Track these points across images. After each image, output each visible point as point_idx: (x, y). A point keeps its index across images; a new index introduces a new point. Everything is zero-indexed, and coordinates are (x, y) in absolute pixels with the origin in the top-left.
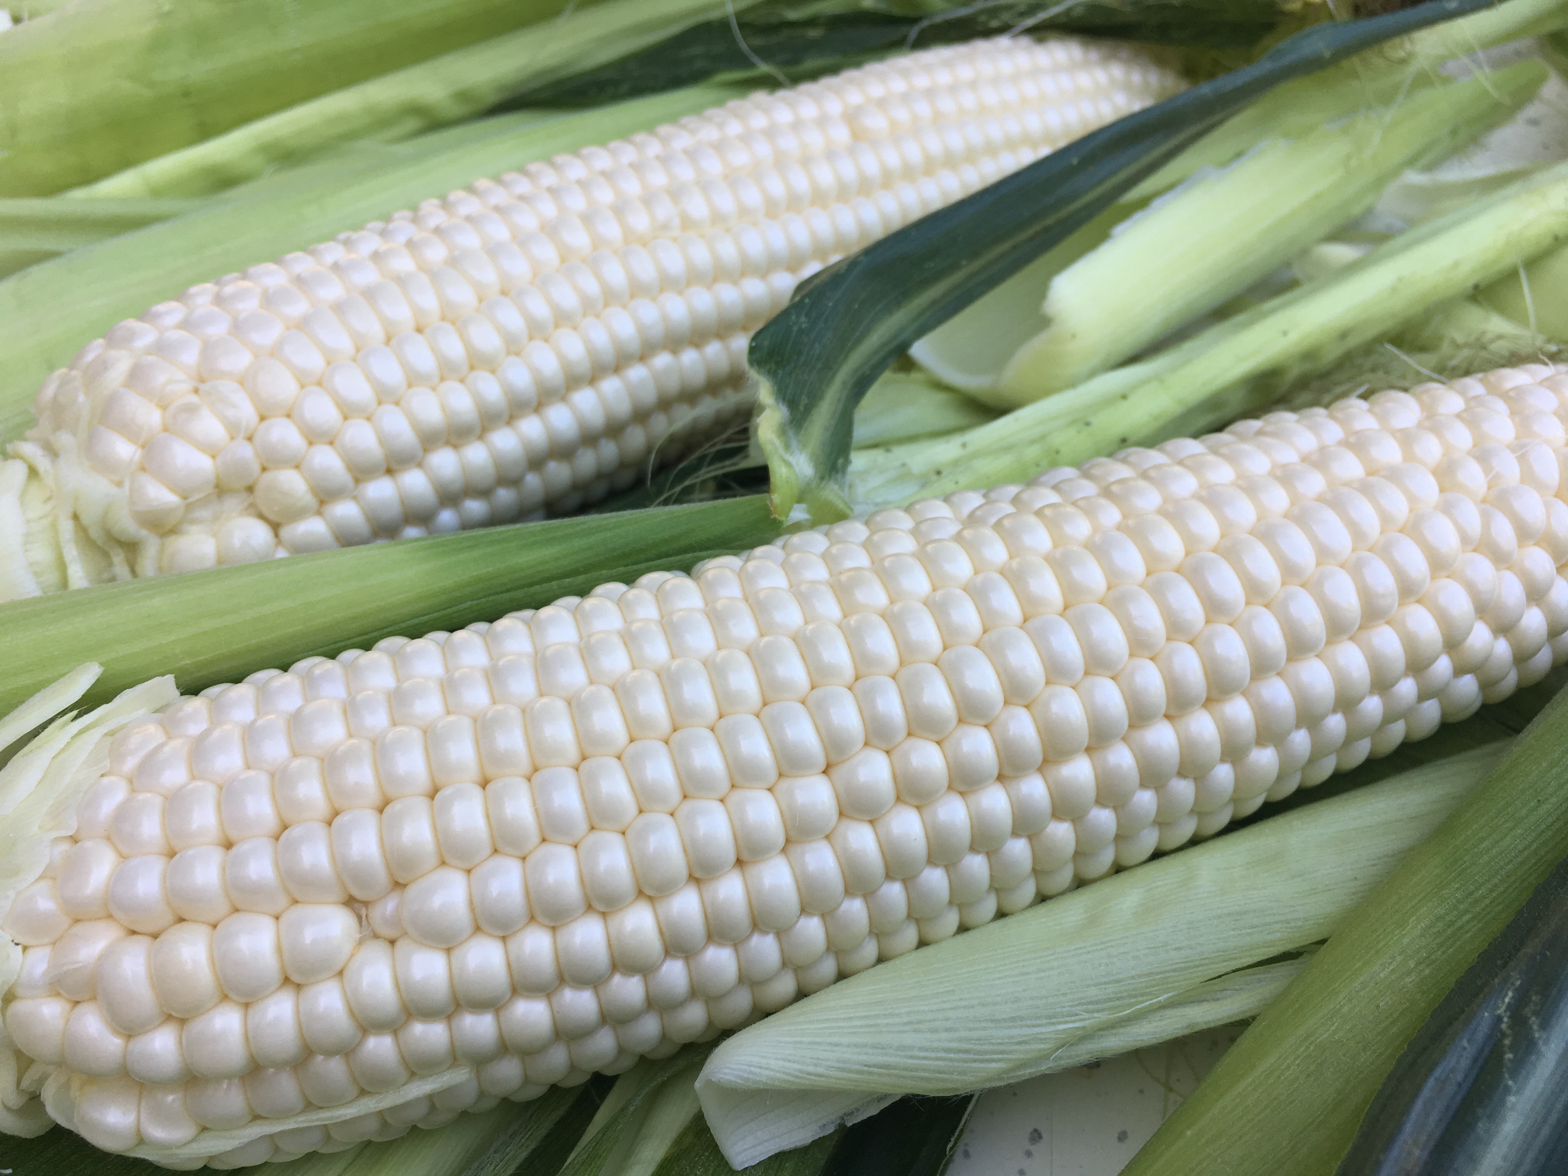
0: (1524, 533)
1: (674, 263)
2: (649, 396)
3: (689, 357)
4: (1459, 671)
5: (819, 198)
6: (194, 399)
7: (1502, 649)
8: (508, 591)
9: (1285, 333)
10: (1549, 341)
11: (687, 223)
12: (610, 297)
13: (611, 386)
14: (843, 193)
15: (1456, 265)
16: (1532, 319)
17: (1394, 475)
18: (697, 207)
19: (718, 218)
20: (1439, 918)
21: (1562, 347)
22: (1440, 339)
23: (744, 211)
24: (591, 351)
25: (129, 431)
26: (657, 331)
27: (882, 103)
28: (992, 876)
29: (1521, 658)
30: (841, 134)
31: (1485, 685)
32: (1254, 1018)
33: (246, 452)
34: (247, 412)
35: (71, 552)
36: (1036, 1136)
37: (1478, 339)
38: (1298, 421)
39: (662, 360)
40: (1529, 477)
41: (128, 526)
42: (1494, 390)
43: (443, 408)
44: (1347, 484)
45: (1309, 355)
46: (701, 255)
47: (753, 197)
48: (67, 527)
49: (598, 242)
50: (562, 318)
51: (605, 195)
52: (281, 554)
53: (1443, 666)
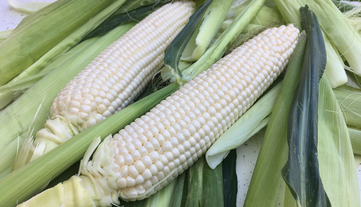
0: (275, 52)
1: (140, 55)
2: (144, 76)
3: (147, 68)
4: (274, 73)
5: (155, 38)
6: (83, 98)
7: (278, 68)
8: (147, 108)
9: (230, 37)
10: (264, 26)
11: (139, 48)
12: (134, 63)
13: (138, 76)
14: (158, 36)
15: (247, 19)
16: (260, 23)
17: (257, 50)
18: (140, 45)
19: (143, 46)
20: (285, 102)
21: (266, 26)
22: (248, 30)
23: (146, 43)
24: (135, 72)
25: (75, 107)
26: (142, 66)
27: (156, 20)
28: (234, 115)
29: (280, 69)
30: (153, 27)
31: (277, 74)
32: (267, 125)
33: (94, 104)
34: (92, 98)
35: (73, 128)
36: (244, 156)
37: (254, 29)
38: (241, 47)
39: (144, 70)
40: (273, 45)
41: (81, 121)
42: (263, 35)
43: (119, 87)
44: (252, 53)
45: (233, 39)
46: (143, 52)
47: (146, 41)
48: (71, 125)
49: (128, 55)
50: (129, 68)
51: (125, 48)
52: (104, 118)
53: (272, 73)
